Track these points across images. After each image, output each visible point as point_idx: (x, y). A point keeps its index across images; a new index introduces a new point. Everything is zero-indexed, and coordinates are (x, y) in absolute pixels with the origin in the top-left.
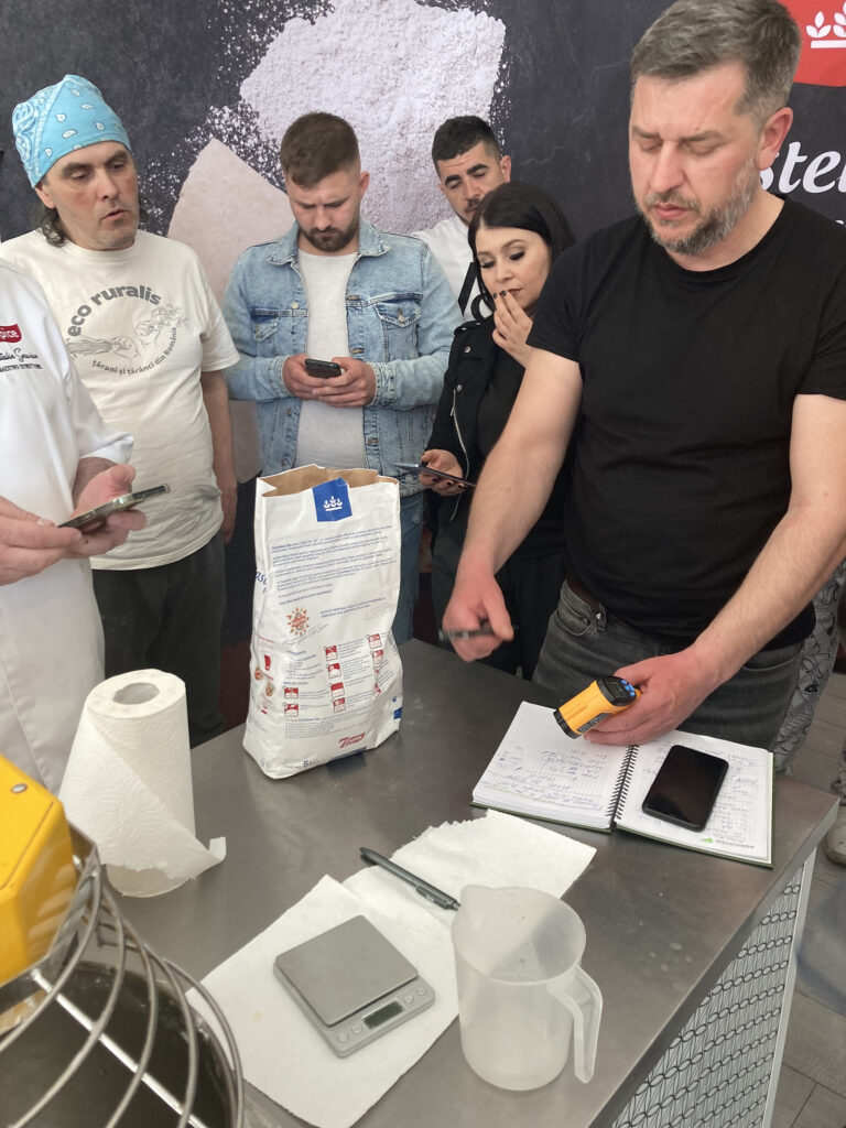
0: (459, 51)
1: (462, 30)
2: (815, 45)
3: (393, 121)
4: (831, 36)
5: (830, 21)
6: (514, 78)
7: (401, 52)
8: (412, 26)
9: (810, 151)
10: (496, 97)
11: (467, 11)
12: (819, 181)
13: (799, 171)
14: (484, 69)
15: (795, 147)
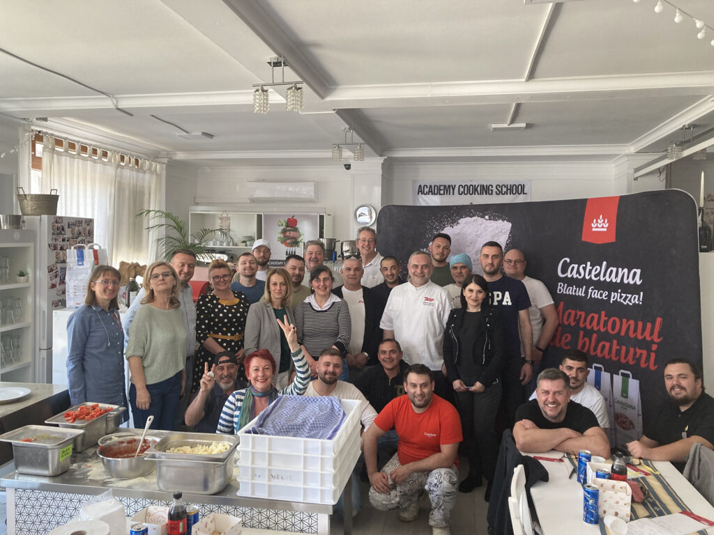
0: (497, 231)
1: (499, 225)
2: (594, 230)
3: (474, 251)
4: (597, 227)
5: (597, 222)
6: (513, 239)
7: (478, 233)
8: (483, 226)
9: (593, 266)
10: (507, 244)
11: (501, 221)
12: (596, 276)
13: (590, 273)
14: (504, 236)
15: (589, 263)
